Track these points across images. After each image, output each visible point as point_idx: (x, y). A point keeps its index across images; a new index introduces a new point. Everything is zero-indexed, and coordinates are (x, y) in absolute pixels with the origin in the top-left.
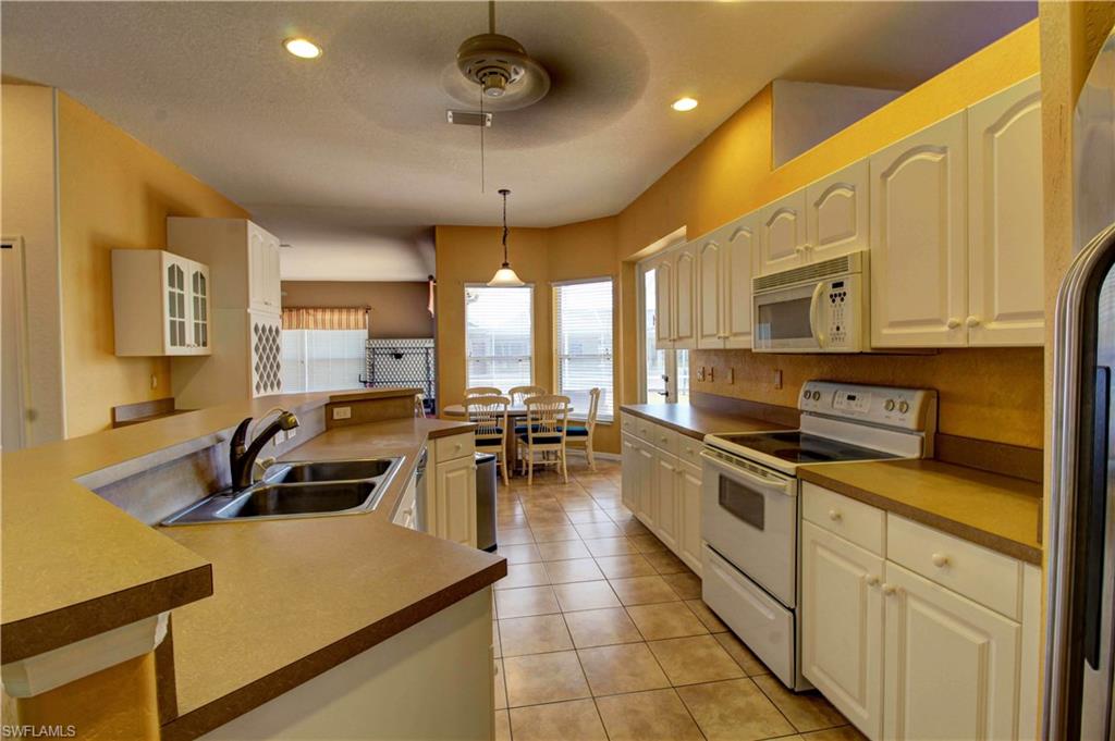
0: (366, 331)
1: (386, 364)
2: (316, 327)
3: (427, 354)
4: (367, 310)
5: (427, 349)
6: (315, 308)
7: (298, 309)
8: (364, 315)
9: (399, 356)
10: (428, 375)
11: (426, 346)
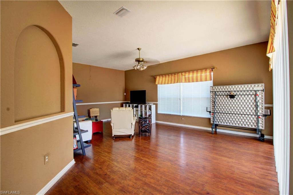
0: (212, 81)
1: (224, 102)
2: (186, 81)
3: (256, 95)
4: (212, 69)
5: (255, 91)
6: (185, 72)
7: (178, 73)
8: (210, 72)
9: (232, 97)
10: (256, 110)
11: (255, 89)
